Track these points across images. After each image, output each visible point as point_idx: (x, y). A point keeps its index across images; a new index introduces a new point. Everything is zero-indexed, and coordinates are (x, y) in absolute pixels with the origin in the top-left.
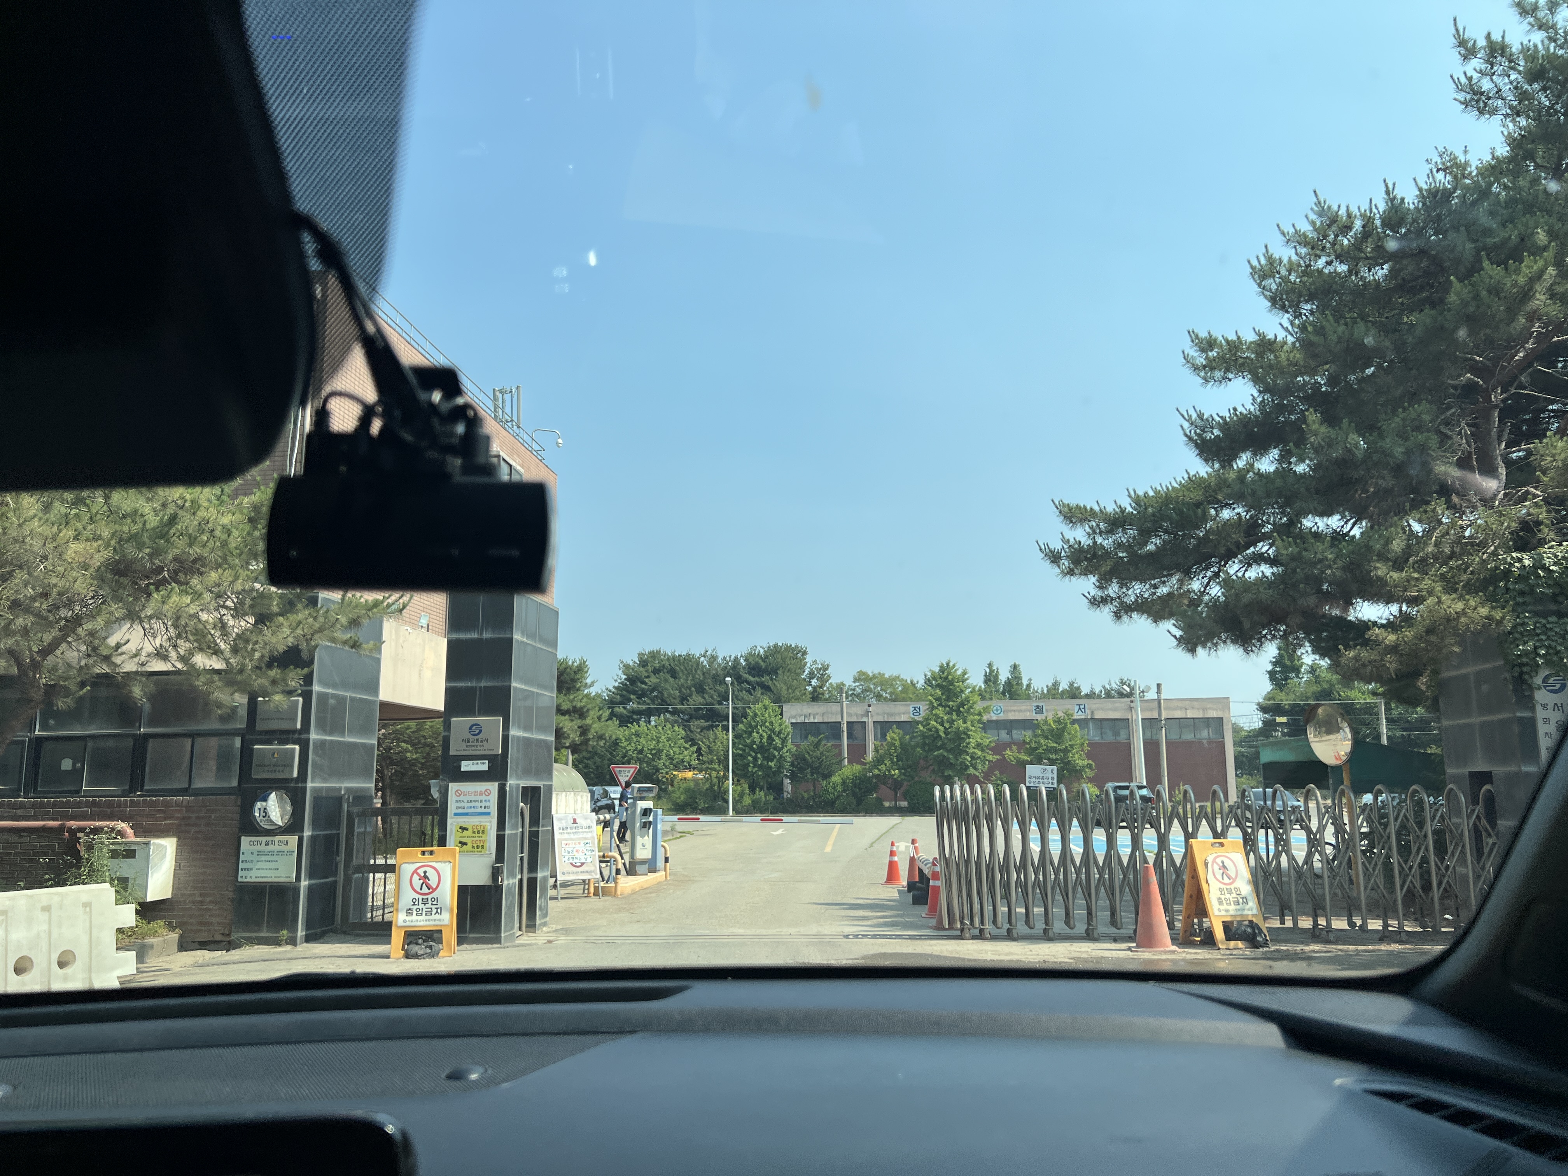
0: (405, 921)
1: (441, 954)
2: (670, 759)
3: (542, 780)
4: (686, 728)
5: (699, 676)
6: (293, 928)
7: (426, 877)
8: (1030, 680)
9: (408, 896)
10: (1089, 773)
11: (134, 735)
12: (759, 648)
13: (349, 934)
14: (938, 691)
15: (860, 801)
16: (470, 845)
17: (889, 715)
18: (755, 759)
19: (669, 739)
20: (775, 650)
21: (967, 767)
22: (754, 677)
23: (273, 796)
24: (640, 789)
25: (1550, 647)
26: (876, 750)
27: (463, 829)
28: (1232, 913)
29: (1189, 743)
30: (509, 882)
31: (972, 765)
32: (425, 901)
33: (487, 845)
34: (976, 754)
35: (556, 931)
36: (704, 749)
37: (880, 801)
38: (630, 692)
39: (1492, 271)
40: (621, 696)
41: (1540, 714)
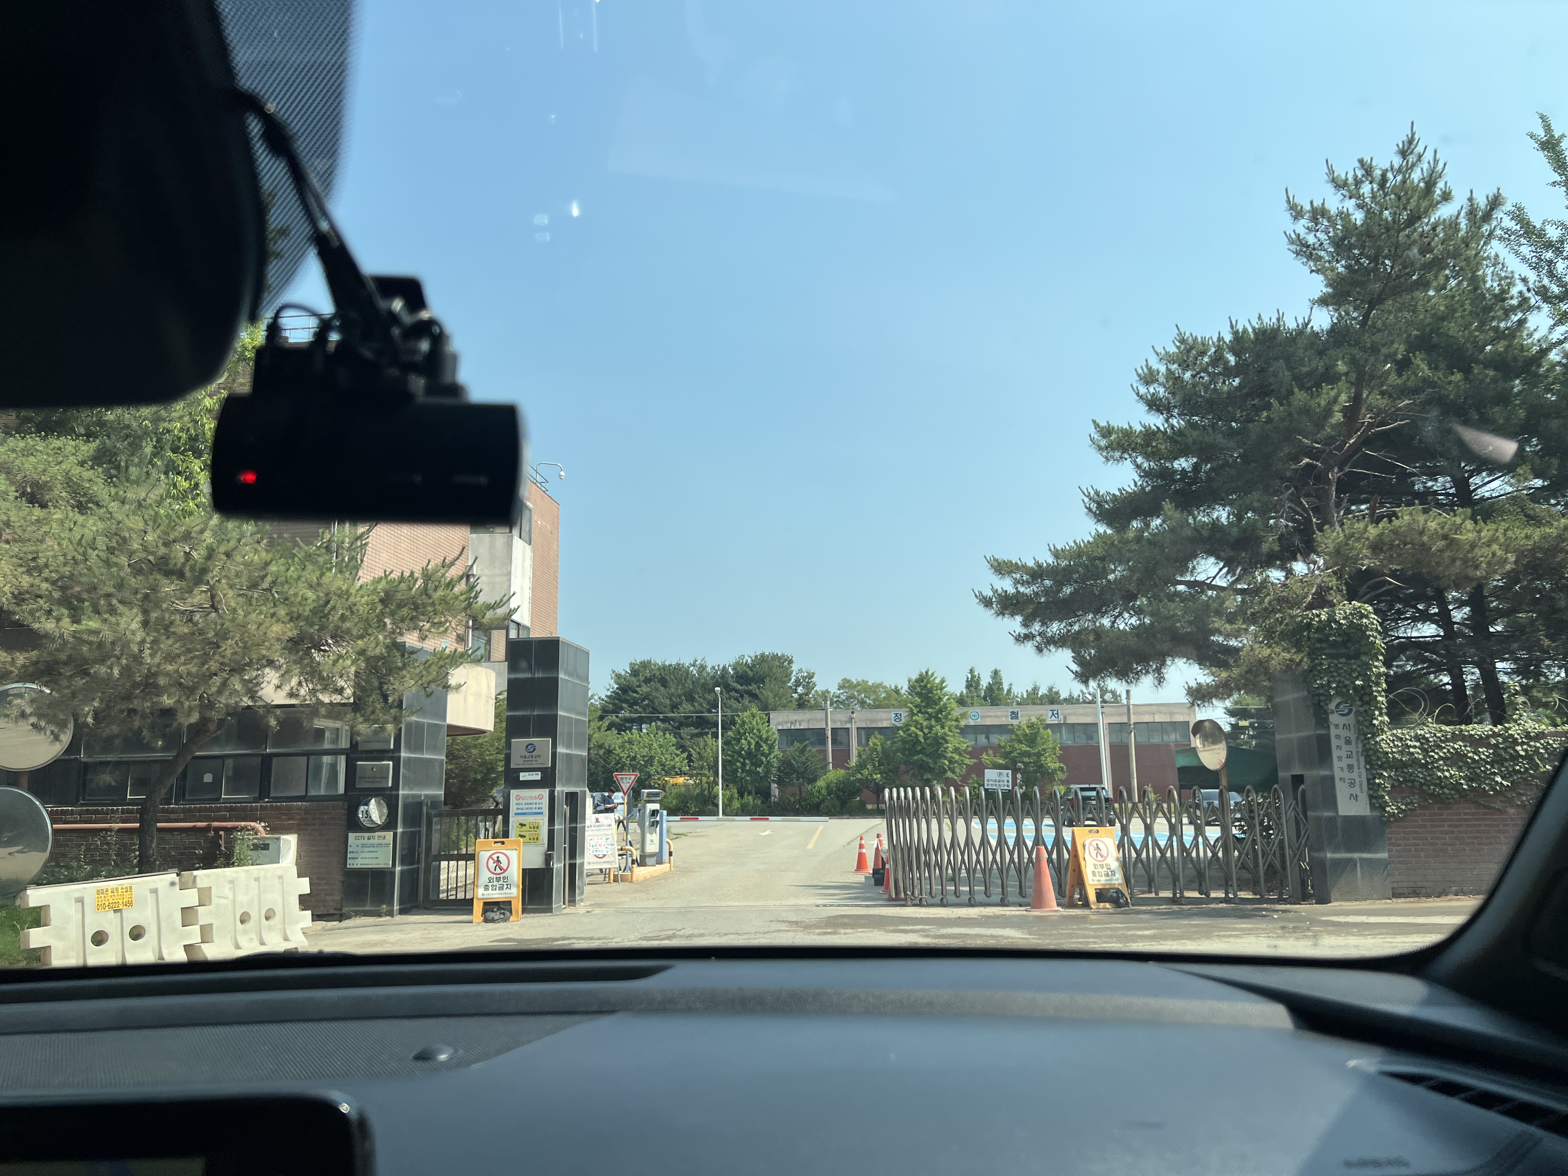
0: (483, 895)
1: (511, 919)
2: (661, 765)
3: (579, 786)
4: (677, 735)
5: (689, 684)
6: (391, 903)
7: (498, 861)
8: (1011, 685)
9: (485, 876)
10: (1060, 776)
11: (263, 754)
12: (746, 657)
13: (430, 909)
14: (917, 698)
15: (843, 804)
16: (527, 837)
17: (872, 721)
18: (744, 764)
19: (661, 746)
20: (762, 659)
21: (945, 771)
22: (742, 685)
23: (373, 801)
24: (649, 795)
25: (1340, 681)
26: (860, 755)
27: (522, 825)
28: (1103, 882)
29: (1157, 746)
30: (558, 865)
31: (950, 768)
32: (498, 880)
33: (540, 837)
34: (954, 758)
35: (591, 905)
36: (695, 755)
37: (863, 804)
38: (622, 701)
39: (1300, 396)
40: (614, 704)
41: (1333, 732)
